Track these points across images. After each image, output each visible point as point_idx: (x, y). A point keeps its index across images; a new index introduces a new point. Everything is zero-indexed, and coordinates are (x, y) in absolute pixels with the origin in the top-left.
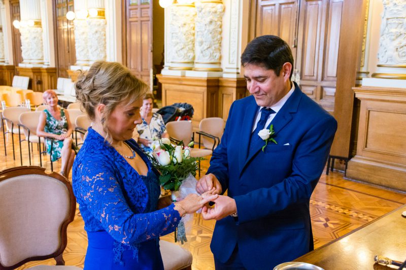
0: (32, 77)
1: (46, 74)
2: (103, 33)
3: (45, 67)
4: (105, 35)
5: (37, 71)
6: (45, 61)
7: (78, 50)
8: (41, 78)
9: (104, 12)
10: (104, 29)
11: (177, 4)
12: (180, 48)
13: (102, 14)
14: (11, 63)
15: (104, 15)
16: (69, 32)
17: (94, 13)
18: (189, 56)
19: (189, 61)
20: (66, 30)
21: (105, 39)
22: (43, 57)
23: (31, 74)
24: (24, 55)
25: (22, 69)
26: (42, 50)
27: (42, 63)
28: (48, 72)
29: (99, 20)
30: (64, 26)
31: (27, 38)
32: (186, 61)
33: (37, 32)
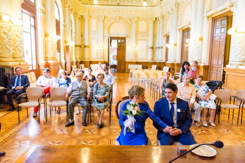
0: (171, 67)
1: (176, 66)
2: (201, 47)
3: (176, 63)
4: (202, 49)
5: (173, 65)
6: (176, 60)
7: (189, 56)
8: (174, 68)
9: (202, 38)
10: (202, 46)
11: (237, 32)
12: (237, 54)
13: (201, 39)
14: (164, 61)
15: (202, 40)
16: (187, 48)
17: (198, 39)
18: (242, 58)
19: (242, 61)
20: (186, 47)
21: (202, 51)
22: (176, 58)
23: (170, 66)
24: (169, 58)
25: (167, 63)
26: (176, 55)
27: (175, 61)
28: (177, 65)
29: (199, 42)
30: (185, 46)
31: (170, 51)
32: (240, 61)
33: (175, 48)
